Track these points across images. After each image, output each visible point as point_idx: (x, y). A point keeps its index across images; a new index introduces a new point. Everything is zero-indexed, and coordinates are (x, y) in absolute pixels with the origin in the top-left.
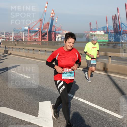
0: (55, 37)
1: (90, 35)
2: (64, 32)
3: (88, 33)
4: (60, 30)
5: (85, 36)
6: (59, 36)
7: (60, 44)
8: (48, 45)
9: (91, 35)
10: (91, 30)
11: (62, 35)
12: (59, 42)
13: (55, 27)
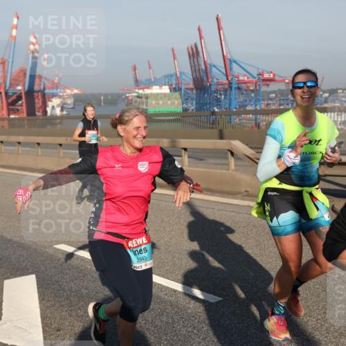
0: (45, 105)
1: (135, 96)
2: (68, 92)
3: (130, 91)
4: (57, 86)
5: (124, 99)
6: (55, 102)
7: (60, 123)
8: (26, 127)
9: (138, 97)
10: (137, 83)
11: (64, 99)
12: (54, 117)
13: (43, 80)
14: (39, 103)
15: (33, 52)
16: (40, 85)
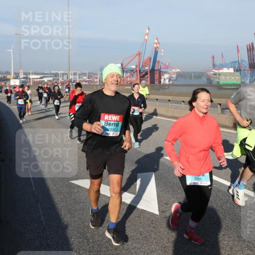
0: (160, 78)
2: (174, 70)
3: (210, 71)
4: (167, 67)
5: (206, 76)
6: (166, 76)
7: (168, 88)
9: (214, 74)
10: (214, 66)
11: (171, 75)
12: (165, 85)
13: (160, 64)
14: (157, 77)
15: (156, 48)
16: (158, 66)
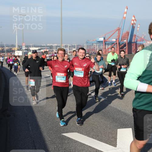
0: (136, 49)
2: (148, 43)
4: (143, 40)
13: (136, 37)
14: (133, 48)
15: (133, 24)
16: (135, 39)
